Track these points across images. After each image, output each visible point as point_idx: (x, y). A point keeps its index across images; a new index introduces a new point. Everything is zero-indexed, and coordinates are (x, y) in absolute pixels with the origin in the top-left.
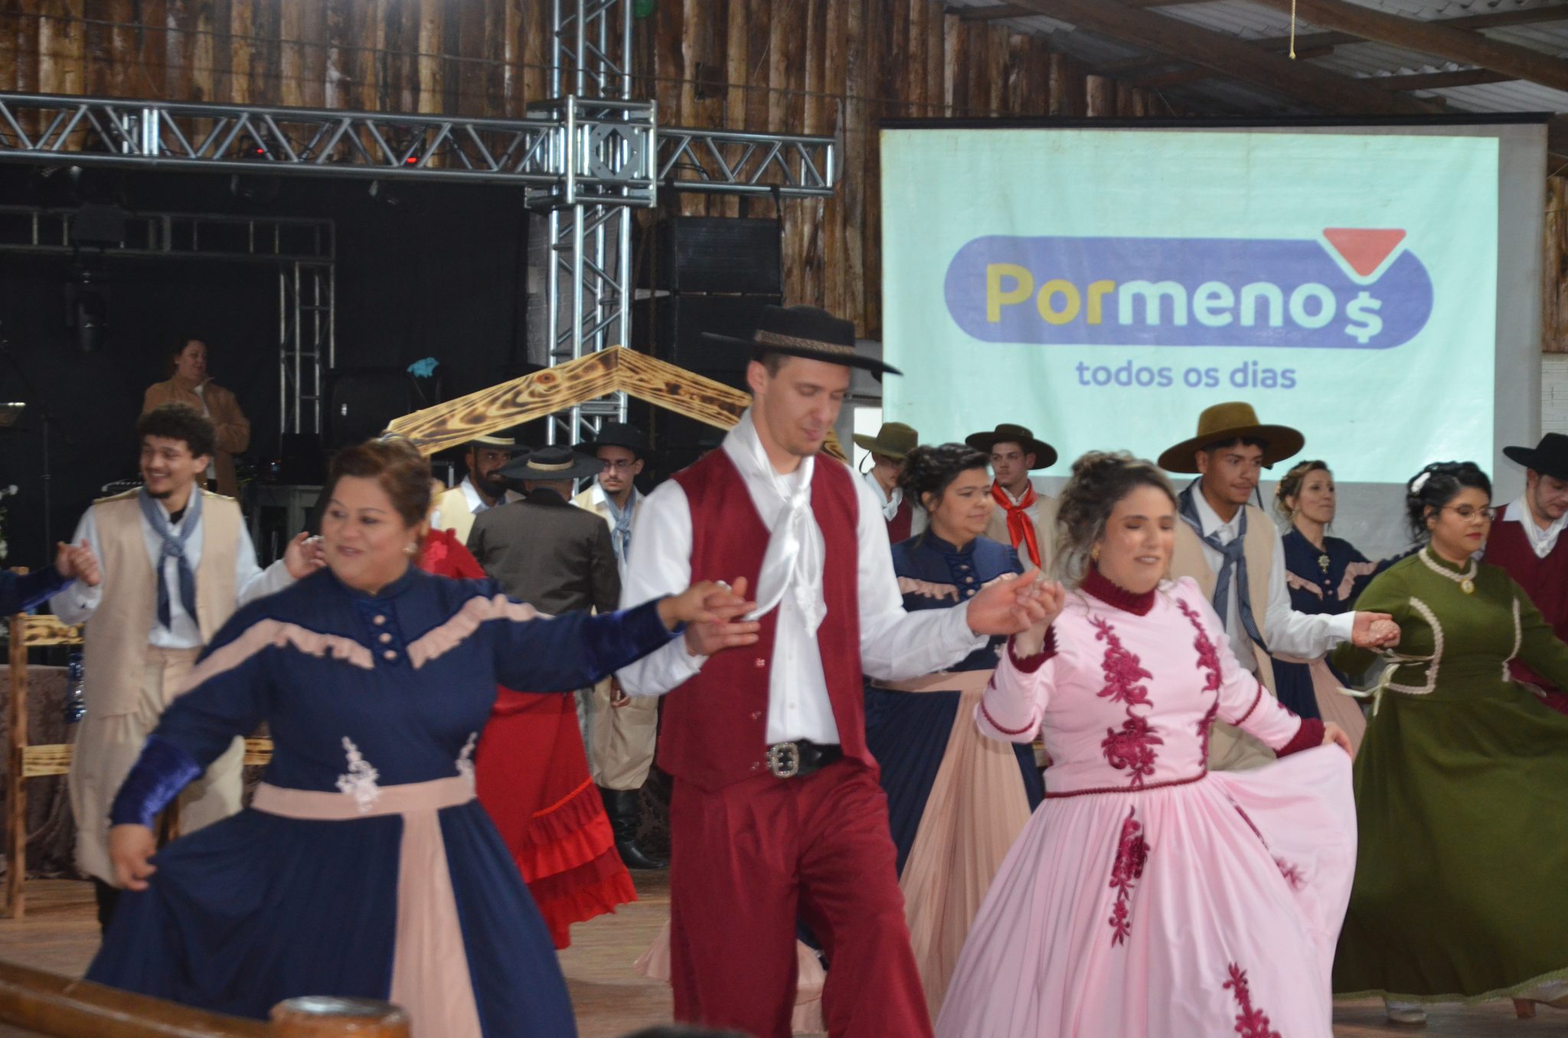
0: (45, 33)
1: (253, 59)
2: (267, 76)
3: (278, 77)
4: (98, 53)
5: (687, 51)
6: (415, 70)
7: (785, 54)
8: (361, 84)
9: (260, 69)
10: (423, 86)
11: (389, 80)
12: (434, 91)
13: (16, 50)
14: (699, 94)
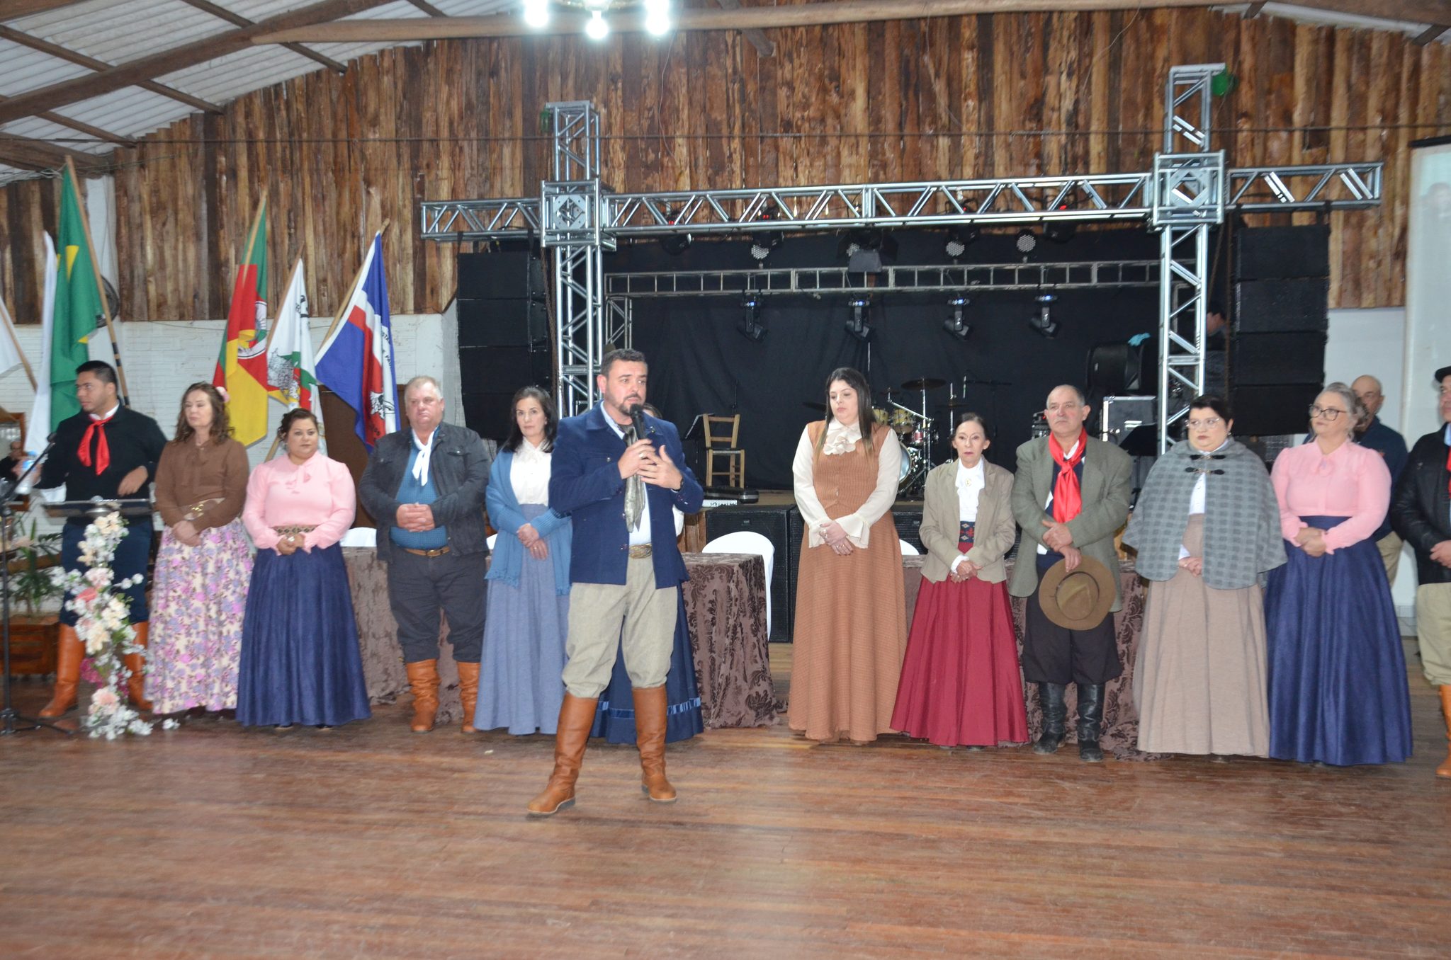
0: (845, 152)
1: (977, 157)
2: (985, 164)
3: (992, 165)
4: (876, 162)
5: (1297, 117)
6: (1087, 152)
7: (1382, 111)
8: (1048, 164)
9: (981, 160)
10: (1092, 162)
11: (1069, 160)
12: (1099, 163)
13: (826, 165)
14: (1307, 145)
